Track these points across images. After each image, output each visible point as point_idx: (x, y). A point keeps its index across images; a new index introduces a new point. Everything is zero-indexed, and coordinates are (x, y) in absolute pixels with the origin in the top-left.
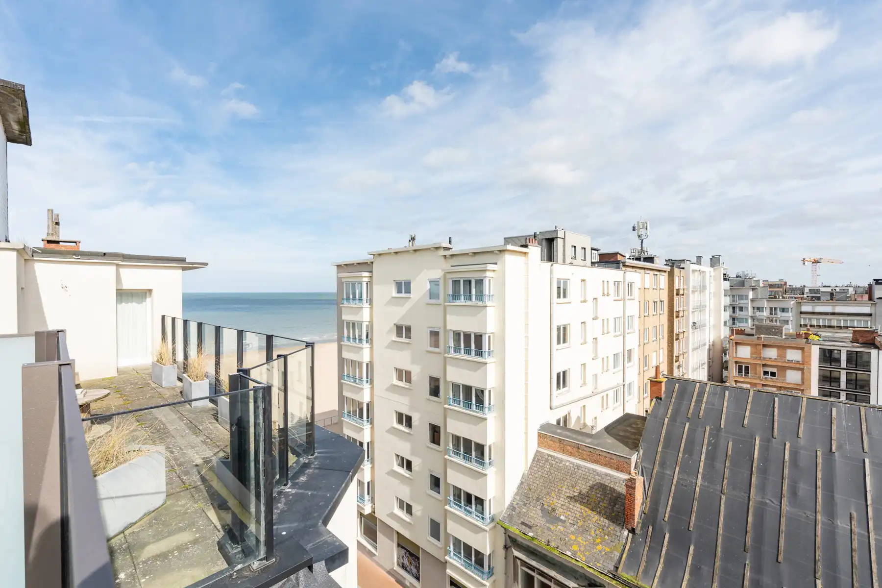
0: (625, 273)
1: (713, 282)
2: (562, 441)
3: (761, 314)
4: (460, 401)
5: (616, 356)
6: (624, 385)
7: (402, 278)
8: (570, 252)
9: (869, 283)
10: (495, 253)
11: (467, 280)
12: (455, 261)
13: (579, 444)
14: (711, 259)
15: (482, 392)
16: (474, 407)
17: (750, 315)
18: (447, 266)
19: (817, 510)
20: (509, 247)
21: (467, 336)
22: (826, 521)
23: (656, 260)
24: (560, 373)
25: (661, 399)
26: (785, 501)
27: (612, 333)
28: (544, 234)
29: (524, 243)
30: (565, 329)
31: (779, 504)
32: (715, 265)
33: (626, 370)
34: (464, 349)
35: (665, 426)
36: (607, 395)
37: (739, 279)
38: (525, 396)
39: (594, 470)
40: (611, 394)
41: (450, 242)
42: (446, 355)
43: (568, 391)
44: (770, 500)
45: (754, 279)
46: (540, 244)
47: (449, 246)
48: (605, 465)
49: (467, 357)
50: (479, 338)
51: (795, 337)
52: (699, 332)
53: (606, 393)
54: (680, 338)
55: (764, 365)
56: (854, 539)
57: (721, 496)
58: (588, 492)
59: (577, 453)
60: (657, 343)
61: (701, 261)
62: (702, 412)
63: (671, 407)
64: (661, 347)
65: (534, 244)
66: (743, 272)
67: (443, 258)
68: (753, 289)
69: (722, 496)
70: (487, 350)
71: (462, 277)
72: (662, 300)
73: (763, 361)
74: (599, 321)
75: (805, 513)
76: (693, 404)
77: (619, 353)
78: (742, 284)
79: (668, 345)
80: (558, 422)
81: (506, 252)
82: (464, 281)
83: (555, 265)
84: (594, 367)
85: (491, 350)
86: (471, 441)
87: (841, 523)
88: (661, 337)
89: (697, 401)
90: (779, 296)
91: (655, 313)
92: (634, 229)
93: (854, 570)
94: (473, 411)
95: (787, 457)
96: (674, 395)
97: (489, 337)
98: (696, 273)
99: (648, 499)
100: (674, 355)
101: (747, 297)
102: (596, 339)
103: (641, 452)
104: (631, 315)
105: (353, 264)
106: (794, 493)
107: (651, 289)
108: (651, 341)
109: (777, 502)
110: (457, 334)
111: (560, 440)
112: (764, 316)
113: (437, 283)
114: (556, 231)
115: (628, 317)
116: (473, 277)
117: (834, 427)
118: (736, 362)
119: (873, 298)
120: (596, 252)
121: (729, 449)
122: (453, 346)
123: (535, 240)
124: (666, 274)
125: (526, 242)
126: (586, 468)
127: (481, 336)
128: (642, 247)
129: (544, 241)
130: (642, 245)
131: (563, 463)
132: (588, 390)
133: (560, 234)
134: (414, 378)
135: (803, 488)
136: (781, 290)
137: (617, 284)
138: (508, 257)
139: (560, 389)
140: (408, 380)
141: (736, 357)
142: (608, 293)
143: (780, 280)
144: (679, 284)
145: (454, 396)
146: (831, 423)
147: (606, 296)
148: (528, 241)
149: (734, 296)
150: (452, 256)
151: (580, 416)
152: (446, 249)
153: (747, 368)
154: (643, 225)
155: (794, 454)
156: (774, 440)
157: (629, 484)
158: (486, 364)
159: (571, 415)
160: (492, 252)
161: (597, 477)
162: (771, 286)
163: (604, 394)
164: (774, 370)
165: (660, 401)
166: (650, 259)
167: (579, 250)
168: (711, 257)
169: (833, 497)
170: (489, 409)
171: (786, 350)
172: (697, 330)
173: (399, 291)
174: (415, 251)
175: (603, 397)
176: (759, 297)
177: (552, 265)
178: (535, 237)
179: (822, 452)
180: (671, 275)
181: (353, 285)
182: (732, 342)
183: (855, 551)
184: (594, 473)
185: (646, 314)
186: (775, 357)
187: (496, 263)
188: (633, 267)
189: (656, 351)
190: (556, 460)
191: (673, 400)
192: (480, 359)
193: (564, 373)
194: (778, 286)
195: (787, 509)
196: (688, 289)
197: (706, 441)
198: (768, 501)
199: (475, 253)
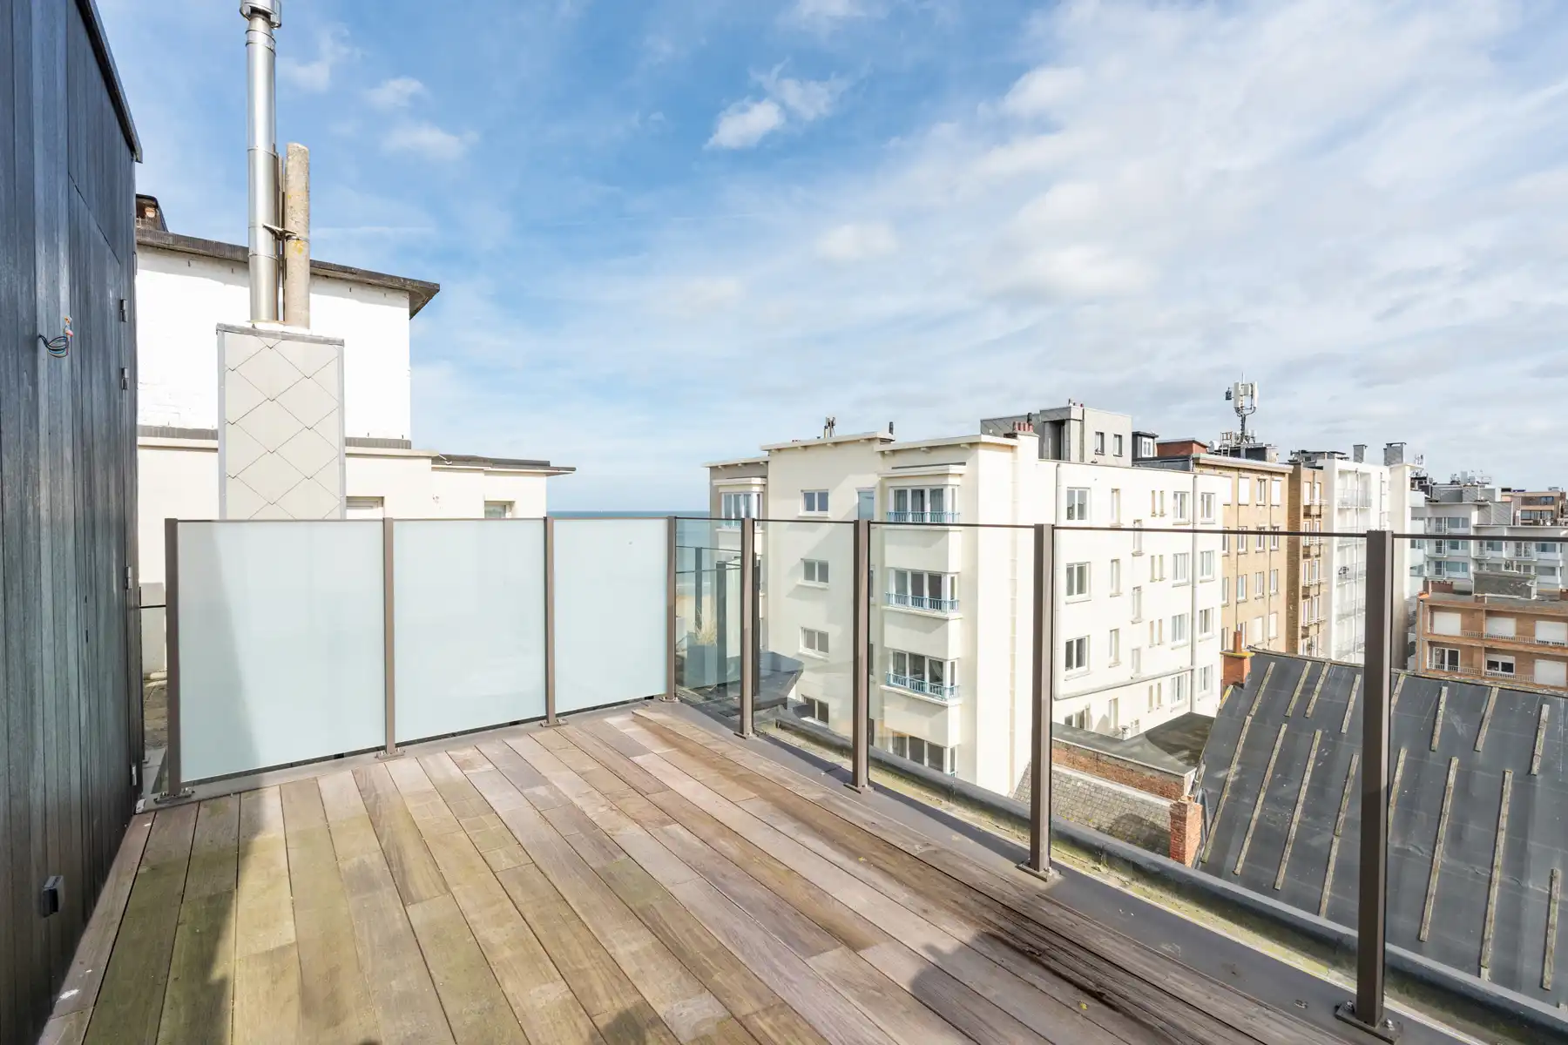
0: (1195, 477)
1: (1388, 492)
2: (1072, 749)
3: (1496, 554)
4: (905, 680)
5: (1178, 619)
6: (1192, 670)
7: (815, 486)
8: (1092, 443)
10: (962, 448)
11: (919, 490)
12: (898, 460)
13: (1098, 753)
14: (1385, 449)
15: (941, 664)
16: (927, 690)
17: (1472, 556)
18: (885, 467)
19: (1495, 864)
20: (985, 438)
21: (918, 577)
22: (1509, 881)
23: (1270, 454)
24: (1072, 642)
25: (1242, 686)
26: (1440, 848)
27: (1170, 581)
28: (1048, 414)
29: (1009, 431)
30: (1081, 570)
31: (1431, 854)
32: (1394, 462)
33: (1198, 646)
34: (913, 598)
35: (1246, 730)
36: (1159, 684)
37: (1455, 487)
38: (1011, 674)
39: (1121, 795)
40: (1167, 684)
41: (891, 430)
42: (885, 607)
43: (1088, 673)
44: (1415, 847)
45: (1487, 487)
46: (1039, 431)
47: (888, 436)
48: (1141, 787)
49: (917, 610)
50: (936, 581)
51: (1558, 599)
52: (1354, 585)
53: (1158, 680)
54: (1311, 594)
55: (1489, 650)
56: (1554, 911)
57: (1333, 839)
58: (1111, 828)
59: (1096, 768)
60: (1264, 602)
61: (1362, 454)
62: (1312, 707)
63: (1259, 699)
64: (1272, 610)
65: (1026, 432)
66: (1464, 474)
67: (879, 456)
68: (1480, 507)
69: (1335, 839)
70: (949, 599)
71: (910, 484)
72: (1275, 525)
73: (1486, 642)
74: (1146, 559)
75: (1473, 868)
76: (1297, 694)
77: (1183, 615)
78: (1459, 496)
79: (1288, 608)
80: (1069, 721)
81: (980, 446)
82: (914, 492)
83: (1064, 466)
84: (1134, 636)
85: (956, 598)
86: (922, 741)
87: (1533, 885)
88: (1273, 591)
89: (1304, 691)
90: (1544, 521)
91: (1261, 549)
92: (1228, 397)
93: (1547, 957)
94: (926, 695)
95: (1452, 780)
96: (1266, 680)
97: (952, 579)
98: (1350, 477)
99: (1210, 842)
100: (1300, 624)
101: (1466, 521)
102: (1139, 588)
103: (1203, 768)
104: (1207, 550)
105: (737, 465)
106: (1457, 836)
107: (1253, 506)
108: (1251, 596)
109: (1426, 852)
110: (901, 575)
111: (1068, 747)
112: (1502, 558)
113: (870, 495)
114: (1068, 409)
115: (1202, 553)
116: (927, 484)
117: (1542, 735)
118: (1432, 644)
120: (1151, 440)
121: (1352, 767)
122: (894, 592)
123: (1029, 425)
124: (1285, 480)
125: (1014, 429)
126: (1109, 790)
127: (940, 578)
128: (1243, 429)
129: (1047, 424)
130: (1243, 426)
131: (1073, 782)
132: (1124, 673)
133: (1076, 413)
134: (832, 644)
135: (1474, 829)
136: (1553, 508)
137: (1180, 496)
138: (983, 454)
139: (1072, 668)
140: (824, 646)
141: (1432, 634)
142: (1162, 512)
143: (1550, 489)
144: (1312, 495)
145: (896, 671)
146: (1538, 729)
147: (1158, 516)
148: (1017, 427)
149: (1439, 520)
150: (894, 452)
151: (1107, 715)
152: (883, 441)
153: (1453, 656)
154: (1246, 390)
155: (1465, 777)
156: (1431, 753)
157: (1177, 812)
158: (947, 620)
159: (1092, 712)
160: (958, 446)
161: (1126, 805)
162: (1528, 500)
163: (1154, 683)
164: (1510, 659)
165: (1240, 689)
166: (1258, 453)
167: (1109, 439)
168: (1386, 447)
169: (1524, 846)
170: (952, 690)
171: (1534, 621)
172: (1348, 581)
173: (810, 507)
174: (836, 444)
175: (1151, 688)
176: (1493, 521)
177: (1058, 466)
178: (1029, 420)
179: (1515, 773)
180: (1295, 480)
181: (737, 497)
182: (1423, 606)
183: (1553, 927)
184: (1123, 799)
185: (1241, 550)
186: (1512, 634)
187: (964, 464)
188: (1215, 467)
189: (1263, 617)
190: (1062, 779)
191: (1263, 688)
192: (937, 614)
193: (1080, 642)
194: (1548, 500)
195: (1443, 860)
196: (1330, 505)
197: (1313, 755)
198: (1411, 849)
199: (931, 448)
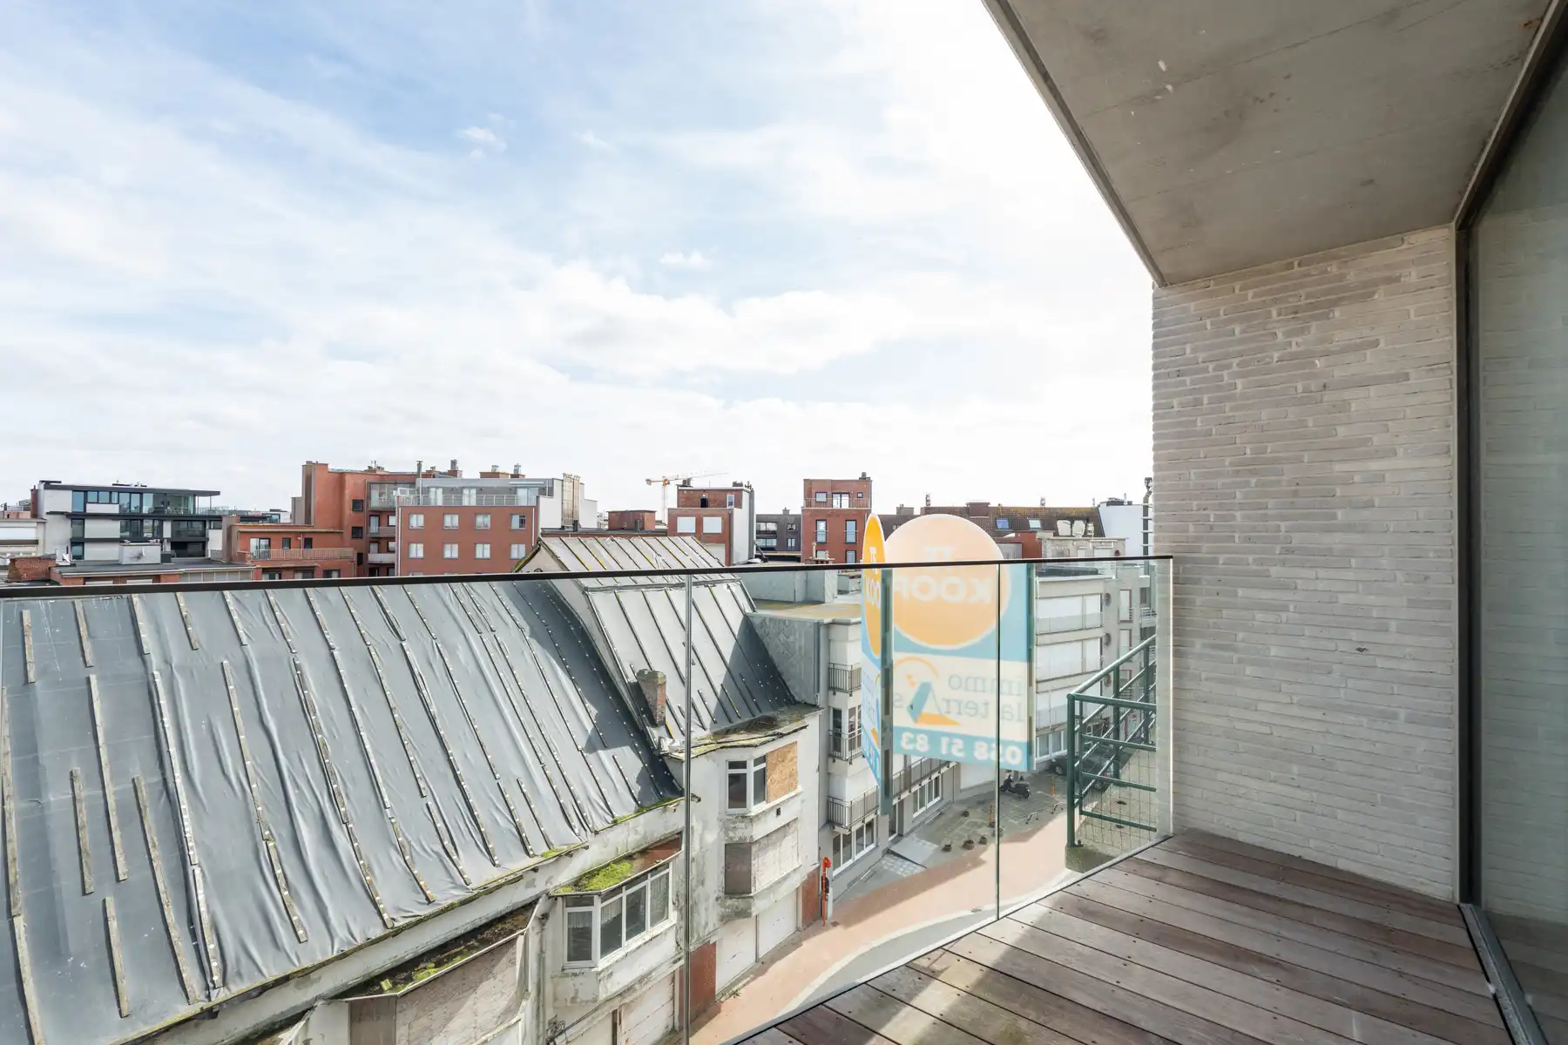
9: (33, 488)
119: (39, 513)
